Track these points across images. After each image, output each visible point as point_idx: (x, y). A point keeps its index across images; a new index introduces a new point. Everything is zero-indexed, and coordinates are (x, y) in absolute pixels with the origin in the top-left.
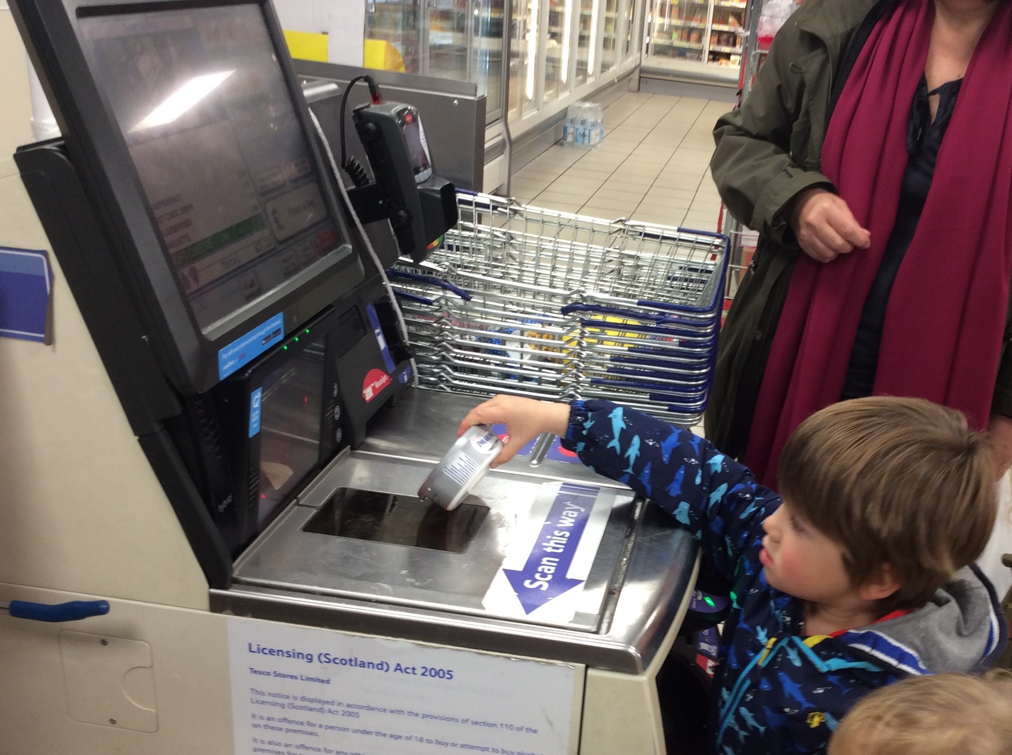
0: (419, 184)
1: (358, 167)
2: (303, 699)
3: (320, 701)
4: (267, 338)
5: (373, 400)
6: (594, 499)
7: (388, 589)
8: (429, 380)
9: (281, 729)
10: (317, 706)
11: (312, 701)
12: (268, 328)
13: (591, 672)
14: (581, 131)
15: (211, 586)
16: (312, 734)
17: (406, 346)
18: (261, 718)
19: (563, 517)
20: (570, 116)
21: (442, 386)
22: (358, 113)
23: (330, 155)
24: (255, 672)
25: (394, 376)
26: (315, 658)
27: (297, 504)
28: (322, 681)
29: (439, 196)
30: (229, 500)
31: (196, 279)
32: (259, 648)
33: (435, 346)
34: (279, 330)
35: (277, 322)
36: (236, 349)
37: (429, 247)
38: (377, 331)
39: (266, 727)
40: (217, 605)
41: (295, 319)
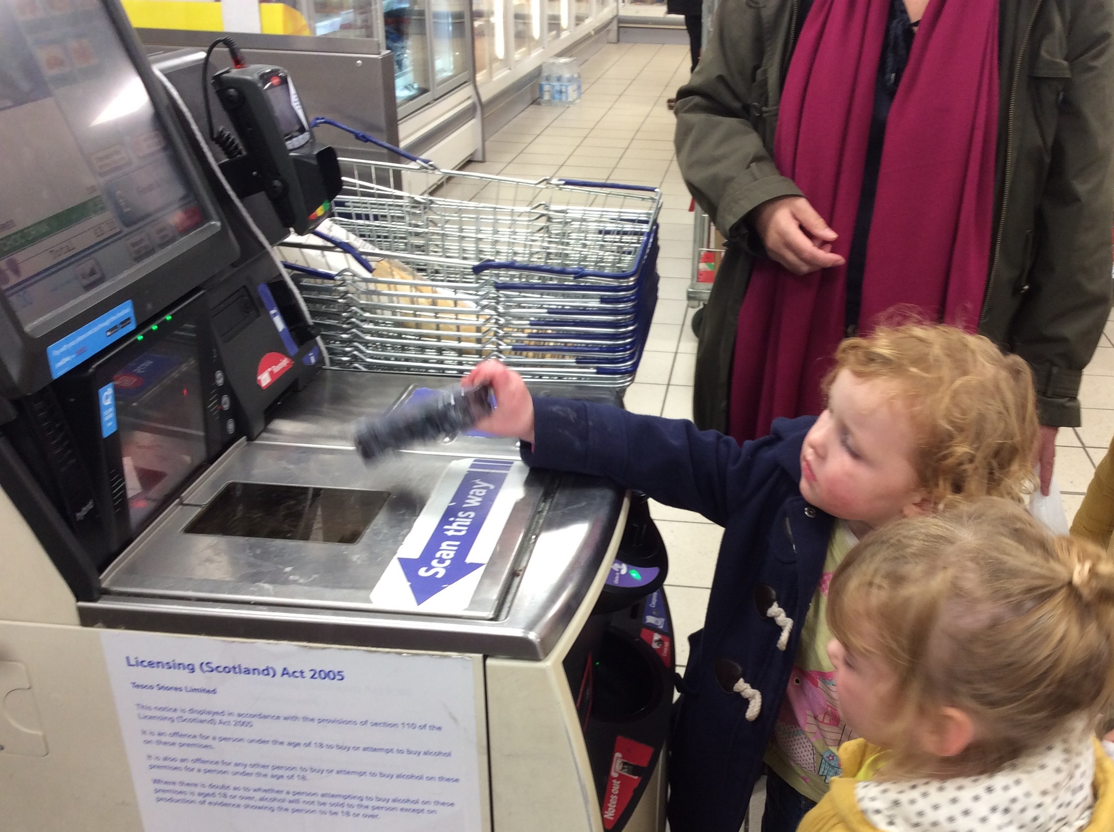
0: (292, 150)
1: (228, 138)
2: (192, 711)
3: (209, 713)
4: (114, 329)
5: (270, 386)
6: (506, 475)
7: (268, 590)
8: (342, 360)
9: (173, 744)
10: (209, 717)
11: (201, 712)
12: (113, 318)
13: (489, 662)
14: (557, 88)
15: (78, 599)
16: (206, 746)
17: (309, 326)
18: (152, 733)
19: (469, 497)
20: (545, 74)
21: (356, 365)
22: (218, 78)
23: (194, 127)
24: (138, 686)
25: (297, 360)
26: (197, 667)
27: (181, 503)
28: (208, 691)
29: (314, 162)
30: (90, 506)
31: (17, 271)
32: (137, 661)
33: (343, 323)
34: (129, 319)
35: (125, 310)
36: (72, 344)
37: (312, 216)
38: (273, 312)
39: (159, 742)
40: (88, 618)
41: (149, 306)
